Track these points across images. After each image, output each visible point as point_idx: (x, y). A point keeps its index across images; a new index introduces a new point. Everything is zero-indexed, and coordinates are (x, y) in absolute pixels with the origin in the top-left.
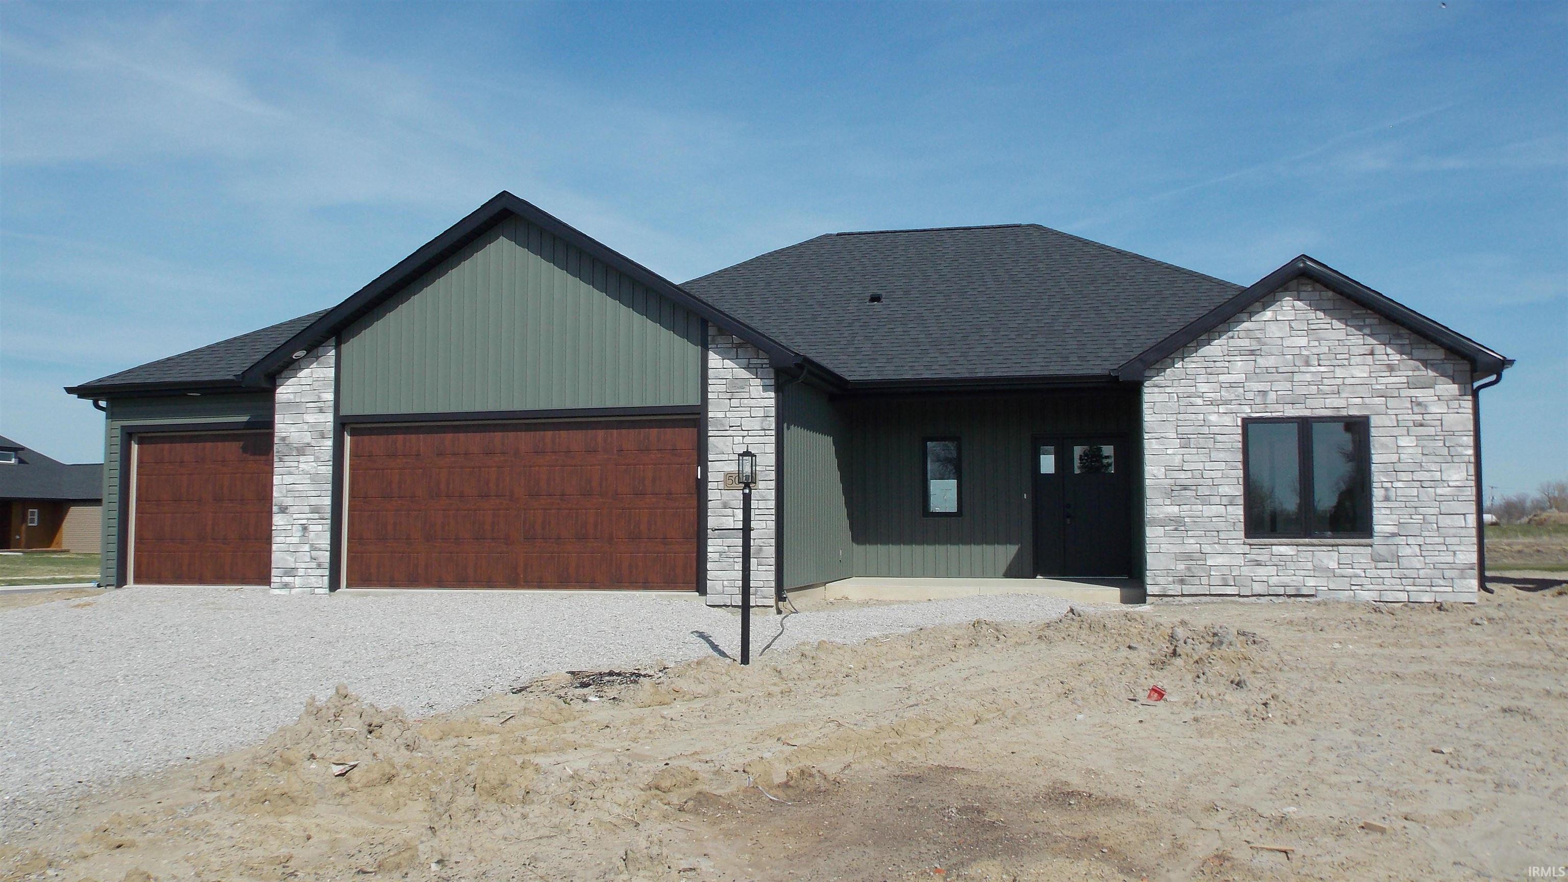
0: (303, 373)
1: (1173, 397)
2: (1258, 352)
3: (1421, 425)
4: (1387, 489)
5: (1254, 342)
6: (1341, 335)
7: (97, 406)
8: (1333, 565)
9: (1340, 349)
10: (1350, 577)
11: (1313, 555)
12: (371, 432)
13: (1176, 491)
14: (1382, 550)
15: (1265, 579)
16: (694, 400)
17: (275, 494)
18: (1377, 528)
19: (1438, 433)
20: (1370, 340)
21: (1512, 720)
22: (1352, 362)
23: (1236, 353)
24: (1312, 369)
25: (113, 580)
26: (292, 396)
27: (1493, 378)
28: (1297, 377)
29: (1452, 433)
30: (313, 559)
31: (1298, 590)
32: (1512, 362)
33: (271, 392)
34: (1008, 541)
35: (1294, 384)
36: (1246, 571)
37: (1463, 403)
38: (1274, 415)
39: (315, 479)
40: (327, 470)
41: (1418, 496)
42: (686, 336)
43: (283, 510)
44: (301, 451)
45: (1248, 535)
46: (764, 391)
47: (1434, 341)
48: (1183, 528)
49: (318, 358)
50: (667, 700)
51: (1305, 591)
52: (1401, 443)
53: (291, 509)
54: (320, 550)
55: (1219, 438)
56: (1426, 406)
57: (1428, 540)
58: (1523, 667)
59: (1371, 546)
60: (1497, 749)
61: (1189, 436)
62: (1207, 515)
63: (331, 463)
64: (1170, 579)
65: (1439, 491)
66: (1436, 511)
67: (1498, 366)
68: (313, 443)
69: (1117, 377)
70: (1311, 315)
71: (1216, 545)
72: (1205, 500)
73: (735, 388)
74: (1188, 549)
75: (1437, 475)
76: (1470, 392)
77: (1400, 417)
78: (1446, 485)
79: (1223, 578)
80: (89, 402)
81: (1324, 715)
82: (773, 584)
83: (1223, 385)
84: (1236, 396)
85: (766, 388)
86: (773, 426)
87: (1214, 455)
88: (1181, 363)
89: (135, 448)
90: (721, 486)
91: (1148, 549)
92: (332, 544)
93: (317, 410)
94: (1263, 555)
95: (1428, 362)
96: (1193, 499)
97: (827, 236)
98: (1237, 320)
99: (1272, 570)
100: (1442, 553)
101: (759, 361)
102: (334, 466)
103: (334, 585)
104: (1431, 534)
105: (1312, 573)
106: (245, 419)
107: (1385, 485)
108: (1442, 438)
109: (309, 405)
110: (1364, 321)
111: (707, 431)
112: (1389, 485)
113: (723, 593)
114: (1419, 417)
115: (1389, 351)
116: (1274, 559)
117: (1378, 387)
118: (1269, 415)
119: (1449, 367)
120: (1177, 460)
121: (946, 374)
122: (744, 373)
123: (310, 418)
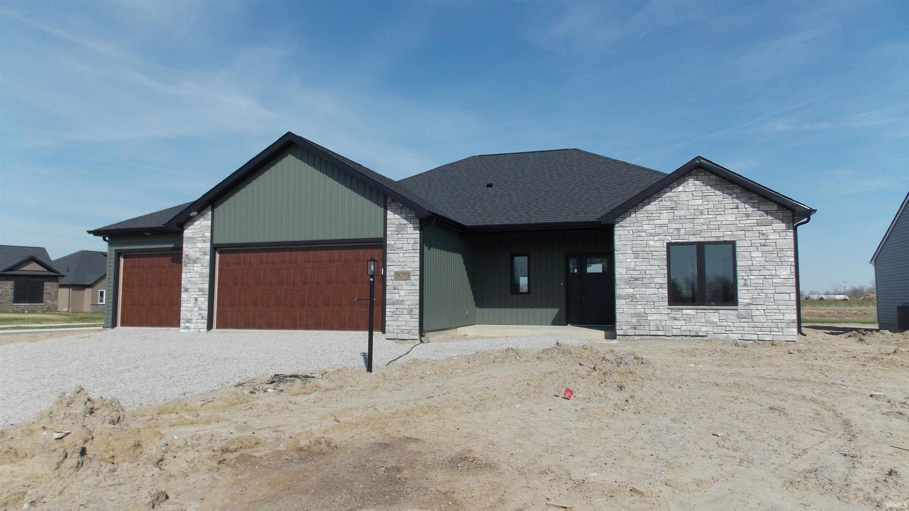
0: (197, 223)
1: (630, 232)
2: (675, 208)
3: (765, 246)
4: (745, 280)
5: (673, 203)
6: (721, 198)
7: (105, 240)
8: (716, 320)
9: (719, 206)
10: (726, 326)
11: (705, 315)
12: (229, 252)
13: (632, 281)
14: (743, 312)
15: (679, 327)
16: (381, 235)
17: (183, 283)
18: (740, 301)
19: (774, 250)
20: (736, 201)
21: (772, 415)
22: (726, 213)
23: (663, 209)
24: (704, 217)
25: (110, 324)
26: (191, 235)
27: (806, 220)
28: (696, 221)
29: (782, 250)
30: (200, 314)
31: (697, 333)
32: (815, 211)
33: (181, 233)
34: (553, 306)
35: (695, 224)
36: (669, 323)
37: (788, 234)
38: (684, 241)
39: (201, 275)
40: (207, 271)
41: (763, 283)
42: (377, 203)
43: (186, 290)
44: (195, 261)
45: (670, 304)
46: (414, 230)
47: (771, 200)
48: (635, 300)
49: (203, 215)
50: (309, 392)
51: (700, 334)
52: (753, 255)
53: (190, 290)
54: (203, 310)
55: (654, 253)
56: (767, 236)
57: (769, 307)
58: (796, 380)
59: (737, 310)
60: (753, 435)
61: (638, 252)
62: (648, 293)
63: (209, 267)
64: (629, 327)
65: (775, 281)
66: (773, 291)
67: (808, 213)
68: (201, 257)
69: (600, 222)
70: (704, 188)
71: (653, 309)
72: (647, 286)
73: (400, 229)
74: (638, 311)
75: (774, 272)
76: (792, 227)
77: (752, 242)
78: (779, 278)
79: (657, 327)
80: (101, 238)
81: (661, 408)
82: (418, 328)
83: (656, 226)
84: (663, 231)
85: (415, 229)
86: (418, 248)
87: (652, 262)
88: (634, 214)
89: (122, 260)
90: (393, 278)
91: (617, 311)
92: (209, 308)
93: (202, 241)
94: (678, 314)
95: (768, 212)
96: (641, 285)
97: (473, 157)
98: (664, 192)
99: (683, 323)
100: (776, 314)
101: (412, 215)
102: (210, 269)
103: (210, 327)
104: (770, 304)
105: (704, 324)
106: (171, 246)
107: (744, 277)
108: (776, 252)
109: (199, 239)
110: (733, 191)
111: (386, 251)
112: (747, 277)
113: (393, 332)
114: (763, 241)
115: (747, 206)
116: (684, 317)
117: (741, 225)
118: (681, 241)
119: (780, 214)
120: (632, 265)
121: (516, 222)
122: (404, 221)
123: (199, 245)
